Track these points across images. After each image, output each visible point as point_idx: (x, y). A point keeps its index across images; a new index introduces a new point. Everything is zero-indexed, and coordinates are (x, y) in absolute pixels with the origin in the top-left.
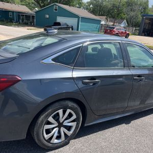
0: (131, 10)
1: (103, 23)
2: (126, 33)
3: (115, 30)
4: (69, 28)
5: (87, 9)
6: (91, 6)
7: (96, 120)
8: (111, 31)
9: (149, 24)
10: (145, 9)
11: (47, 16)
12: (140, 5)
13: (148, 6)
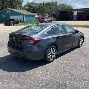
0: (49, 8)
1: (36, 16)
2: (50, 20)
3: (45, 19)
4: (19, 21)
5: (25, 9)
6: (27, 8)
7: (60, 52)
8: (43, 20)
9: (60, 14)
10: (56, 6)
11: (4, 16)
12: (53, 5)
13: (57, 5)
